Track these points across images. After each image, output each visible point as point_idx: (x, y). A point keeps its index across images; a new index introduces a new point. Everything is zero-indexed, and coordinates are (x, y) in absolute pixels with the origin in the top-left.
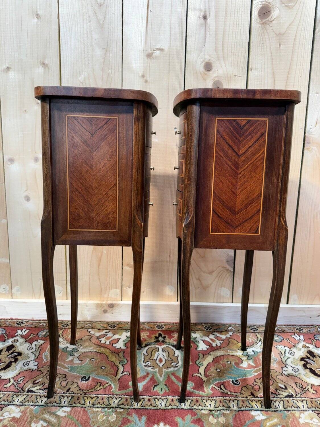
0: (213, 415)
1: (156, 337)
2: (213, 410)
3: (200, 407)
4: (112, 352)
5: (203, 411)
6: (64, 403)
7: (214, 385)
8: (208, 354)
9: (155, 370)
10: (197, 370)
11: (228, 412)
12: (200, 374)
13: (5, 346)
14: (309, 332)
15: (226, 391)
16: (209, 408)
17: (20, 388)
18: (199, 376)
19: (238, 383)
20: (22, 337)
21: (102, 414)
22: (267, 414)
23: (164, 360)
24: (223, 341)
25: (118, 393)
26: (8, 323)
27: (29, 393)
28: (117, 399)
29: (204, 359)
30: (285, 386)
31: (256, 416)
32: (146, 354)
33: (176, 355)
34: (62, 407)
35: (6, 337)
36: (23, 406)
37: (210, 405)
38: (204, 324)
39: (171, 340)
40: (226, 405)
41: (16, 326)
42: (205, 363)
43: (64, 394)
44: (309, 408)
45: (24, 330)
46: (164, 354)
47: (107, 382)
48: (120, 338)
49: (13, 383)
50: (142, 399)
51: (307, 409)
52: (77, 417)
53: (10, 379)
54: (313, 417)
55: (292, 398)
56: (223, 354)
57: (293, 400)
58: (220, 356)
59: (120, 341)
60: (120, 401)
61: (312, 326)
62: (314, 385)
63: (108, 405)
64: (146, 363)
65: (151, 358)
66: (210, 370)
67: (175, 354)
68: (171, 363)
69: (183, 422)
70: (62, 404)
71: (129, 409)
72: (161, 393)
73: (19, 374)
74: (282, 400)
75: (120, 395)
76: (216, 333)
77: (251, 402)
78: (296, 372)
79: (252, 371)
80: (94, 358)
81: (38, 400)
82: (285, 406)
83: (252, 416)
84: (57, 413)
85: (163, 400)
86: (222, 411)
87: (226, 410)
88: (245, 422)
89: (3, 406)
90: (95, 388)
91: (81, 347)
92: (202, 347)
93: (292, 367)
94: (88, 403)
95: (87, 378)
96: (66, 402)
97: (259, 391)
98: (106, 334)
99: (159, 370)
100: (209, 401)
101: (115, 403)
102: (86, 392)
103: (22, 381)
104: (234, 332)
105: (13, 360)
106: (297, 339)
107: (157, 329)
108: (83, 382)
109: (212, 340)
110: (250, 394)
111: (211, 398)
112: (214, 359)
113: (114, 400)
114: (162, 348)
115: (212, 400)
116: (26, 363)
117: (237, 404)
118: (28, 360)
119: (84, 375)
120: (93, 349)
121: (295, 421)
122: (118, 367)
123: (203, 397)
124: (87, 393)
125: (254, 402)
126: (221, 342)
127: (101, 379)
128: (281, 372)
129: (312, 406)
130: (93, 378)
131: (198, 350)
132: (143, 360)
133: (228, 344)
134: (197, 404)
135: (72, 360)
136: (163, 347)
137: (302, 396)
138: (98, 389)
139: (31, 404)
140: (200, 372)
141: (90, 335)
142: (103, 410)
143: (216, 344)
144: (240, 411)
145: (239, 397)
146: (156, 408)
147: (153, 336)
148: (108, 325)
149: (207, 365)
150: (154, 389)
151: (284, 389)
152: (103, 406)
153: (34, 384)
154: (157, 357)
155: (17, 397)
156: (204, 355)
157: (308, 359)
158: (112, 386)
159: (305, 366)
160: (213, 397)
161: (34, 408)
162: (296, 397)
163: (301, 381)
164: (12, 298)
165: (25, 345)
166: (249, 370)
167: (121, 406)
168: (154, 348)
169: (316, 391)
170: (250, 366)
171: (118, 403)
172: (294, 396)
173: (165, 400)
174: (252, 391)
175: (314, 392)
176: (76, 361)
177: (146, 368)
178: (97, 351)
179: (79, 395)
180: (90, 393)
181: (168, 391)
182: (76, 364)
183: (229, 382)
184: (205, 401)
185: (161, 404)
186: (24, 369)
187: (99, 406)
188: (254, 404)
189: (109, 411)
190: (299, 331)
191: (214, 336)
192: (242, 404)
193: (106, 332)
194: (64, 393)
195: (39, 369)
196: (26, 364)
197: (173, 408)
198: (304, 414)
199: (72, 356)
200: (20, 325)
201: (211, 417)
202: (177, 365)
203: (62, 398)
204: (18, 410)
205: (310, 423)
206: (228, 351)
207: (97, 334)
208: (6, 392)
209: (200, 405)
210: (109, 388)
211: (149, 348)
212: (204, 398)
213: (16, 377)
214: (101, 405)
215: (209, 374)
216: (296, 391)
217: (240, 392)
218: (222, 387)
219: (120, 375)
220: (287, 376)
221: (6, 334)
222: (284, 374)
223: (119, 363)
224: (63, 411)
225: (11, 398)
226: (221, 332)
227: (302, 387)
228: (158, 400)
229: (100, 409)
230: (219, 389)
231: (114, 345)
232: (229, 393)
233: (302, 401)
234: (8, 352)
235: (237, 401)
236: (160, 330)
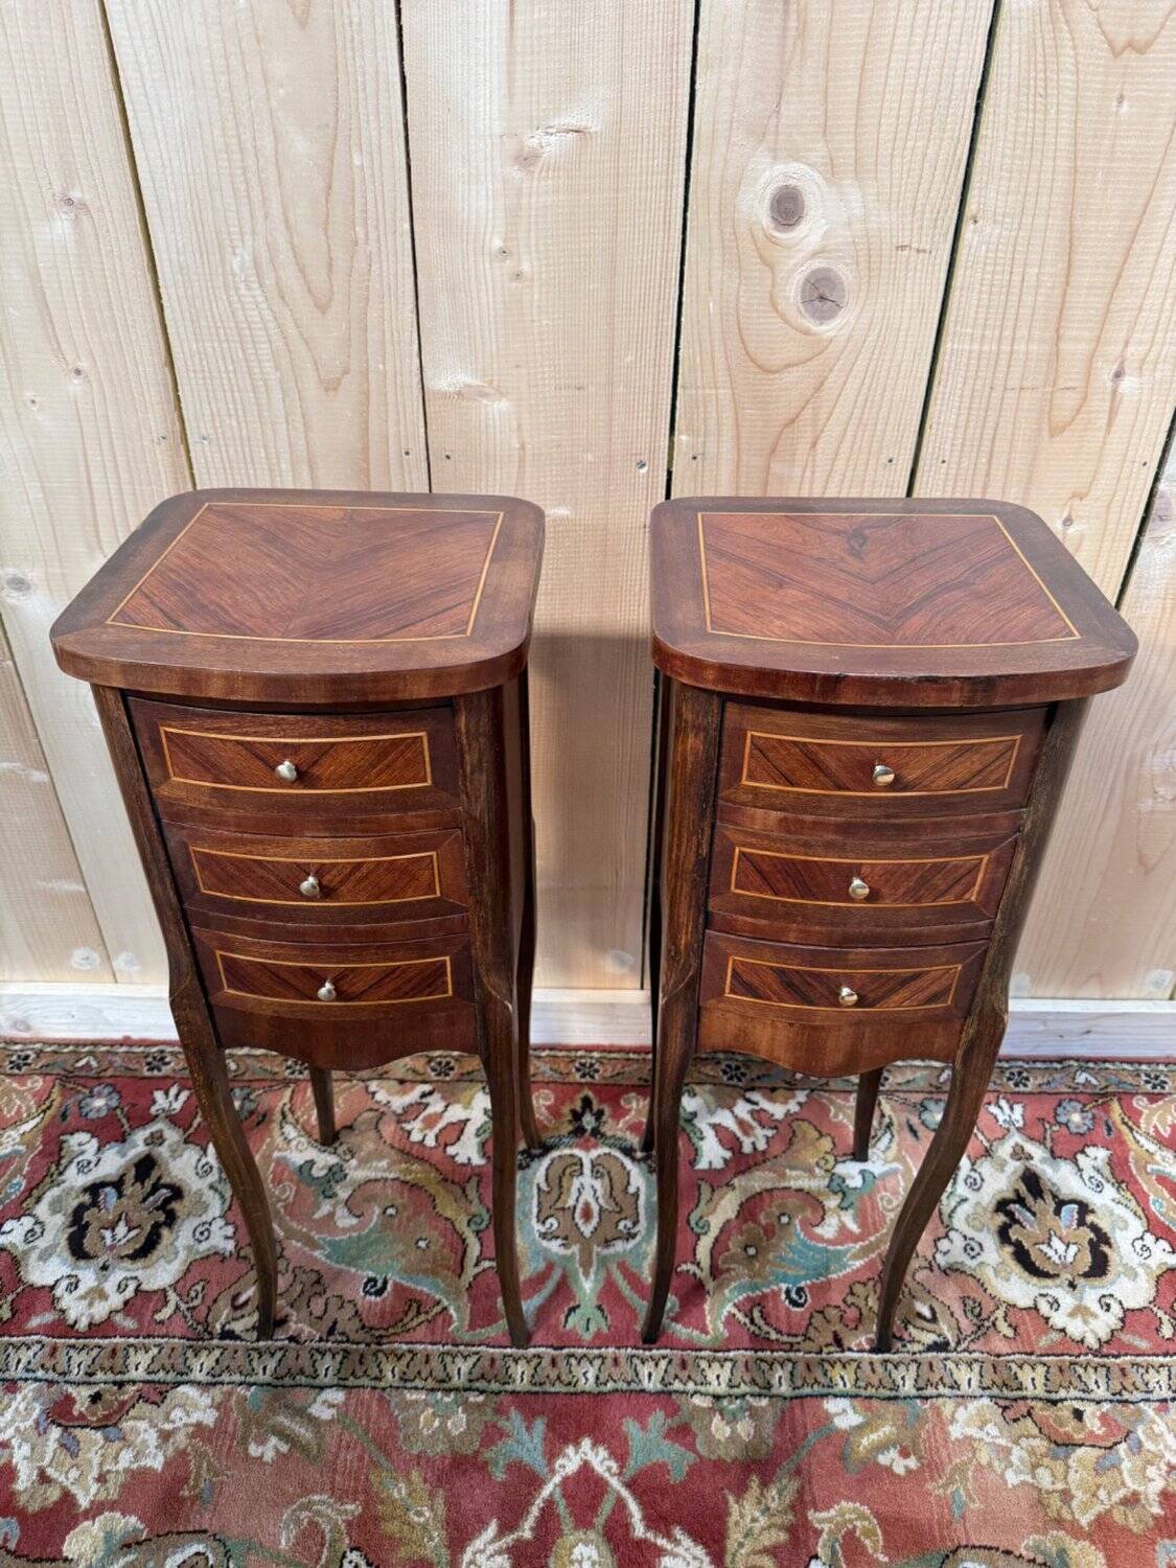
0: (722, 1412)
1: (574, 1112)
2: (724, 1397)
3: (691, 1386)
4: (447, 1180)
5: (697, 1400)
6: (326, 1375)
7: (735, 1305)
8: (727, 1185)
9: (568, 1252)
10: (690, 1249)
11: (764, 1402)
12: (698, 1264)
13: (127, 1158)
14: (1045, 1088)
15: (766, 1328)
16: (714, 1388)
17: (198, 1324)
18: (694, 1274)
19: (802, 1301)
20: (173, 1120)
21: (430, 1411)
22: (869, 1409)
23: (595, 1209)
24: (776, 1128)
25: (467, 1337)
26: (118, 1061)
27: (227, 1342)
28: (465, 1357)
29: (711, 1205)
30: (932, 1309)
31: (838, 1414)
32: (544, 1187)
33: (632, 1190)
34: (322, 1388)
35: (124, 1121)
36: (219, 1387)
37: (718, 1377)
38: (721, 1056)
39: (621, 1125)
40: (759, 1380)
41: (147, 1074)
42: (716, 1222)
43: (322, 1344)
44: (984, 1389)
45: (173, 1091)
46: (598, 1184)
47: (438, 1297)
48: (468, 1120)
49: (177, 1307)
50: (534, 1356)
51: (979, 1392)
52: (364, 1422)
53: (164, 1291)
54: (988, 1416)
55: (943, 1355)
56: (769, 1186)
57: (946, 1359)
58: (760, 1194)
59: (466, 1130)
60: (474, 1365)
61: (1061, 1060)
62: (1014, 1306)
63: (443, 1381)
64: (544, 1223)
65: (559, 1205)
66: (728, 1250)
67: (628, 1183)
68: (617, 1224)
69: (641, 1434)
70: (322, 1380)
71: (500, 1392)
72: (587, 1337)
73: (188, 1269)
74: (915, 1361)
75: (474, 1346)
76: (755, 1096)
77: (829, 1368)
78: (973, 1257)
79: (847, 1251)
80: (392, 1206)
81: (255, 1364)
82: (921, 1383)
83: (826, 1413)
84: (310, 1410)
85: (591, 1363)
86: (748, 1397)
87: (760, 1395)
88: (806, 1435)
89: (164, 1388)
90: (405, 1321)
91: (354, 1162)
92: (712, 1153)
93: (965, 1237)
94: (390, 1375)
95: (379, 1284)
96: (330, 1372)
97: (856, 1328)
98: (424, 1100)
99: (580, 1251)
100: (716, 1365)
101: (462, 1372)
102: (381, 1337)
103: (200, 1296)
104: (812, 1090)
105: (162, 1218)
106: (1001, 1118)
107: (577, 1076)
108: (368, 1297)
109: (741, 1123)
110: (830, 1339)
111: (720, 1354)
112: (741, 1205)
113: (459, 1362)
114: (592, 1162)
115: (726, 1360)
116: (200, 1229)
117: (792, 1374)
118: (204, 1218)
119: (371, 1274)
120: (388, 1169)
121: (937, 1430)
122: (464, 1241)
123: (701, 1350)
124: (385, 1340)
125: (838, 1366)
126: (770, 1133)
127: (419, 1288)
128: (930, 1258)
129: (994, 1383)
130: (396, 1284)
131: (697, 1167)
132: (535, 1210)
133: (791, 1143)
134: (684, 1375)
135: (331, 1215)
136: (594, 1153)
137: (973, 1347)
138: (414, 1323)
139: (237, 1378)
140: (698, 1257)
141: (376, 1107)
142: (431, 1398)
143: (753, 1144)
144: (796, 1398)
145: (799, 1350)
146: (571, 1389)
147: (566, 1110)
148: (429, 1062)
149: (721, 1231)
150: (566, 1321)
151: (928, 1321)
152: (430, 1383)
153: (235, 1308)
154: (577, 1200)
155: (196, 1355)
156: (713, 1190)
157: (1017, 1206)
158: (452, 1311)
159: (1003, 1235)
160: (729, 1351)
161: (248, 1394)
162: (955, 1350)
163: (981, 1290)
164: (116, 982)
165: (186, 1155)
166: (839, 1247)
167: (477, 1385)
168: (569, 1161)
169: (1015, 1330)
170: (844, 1235)
171: (470, 1373)
172: (953, 1345)
173: (597, 1362)
174: (838, 1327)
175: (1010, 1333)
176: (345, 1220)
177: (545, 1243)
178: (402, 1178)
179: (363, 1346)
180: (392, 1339)
181: (605, 1330)
182: (345, 1230)
183: (776, 1294)
184: (704, 1364)
185: (584, 1374)
186: (198, 1252)
187: (418, 1383)
188: (836, 1373)
189: (447, 1399)
190: (1016, 1085)
191: (749, 1107)
192: (805, 1373)
193: (424, 1095)
194: (321, 1340)
195: (242, 1253)
196: (202, 1233)
197: (617, 1390)
198: (966, 1408)
199: (331, 1197)
200: (159, 1070)
201: (717, 1419)
202: (633, 1231)
203: (318, 1356)
204: (205, 1400)
205: (975, 1440)
206: (788, 1171)
207: (399, 1103)
208: (163, 1337)
209: (689, 1377)
210: (444, 1321)
211: (553, 1161)
212: (703, 1353)
213: (182, 1283)
214: (426, 1380)
215: (726, 1266)
216: (959, 1329)
217: (803, 1330)
218: (756, 1314)
219: (471, 1271)
220: (945, 1272)
221: (122, 1109)
222: (939, 1265)
223: (469, 1225)
224: (324, 1402)
225: (181, 1360)
226: (771, 1092)
227: (980, 1314)
228: (579, 1363)
229: (422, 1396)
230: (747, 1321)
231: (451, 1150)
232: (774, 1336)
233: (970, 1365)
234: (143, 1183)
235: (791, 1365)
236: (586, 1084)
